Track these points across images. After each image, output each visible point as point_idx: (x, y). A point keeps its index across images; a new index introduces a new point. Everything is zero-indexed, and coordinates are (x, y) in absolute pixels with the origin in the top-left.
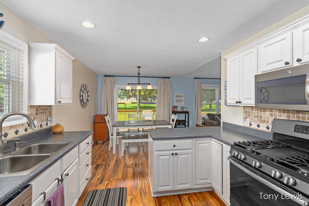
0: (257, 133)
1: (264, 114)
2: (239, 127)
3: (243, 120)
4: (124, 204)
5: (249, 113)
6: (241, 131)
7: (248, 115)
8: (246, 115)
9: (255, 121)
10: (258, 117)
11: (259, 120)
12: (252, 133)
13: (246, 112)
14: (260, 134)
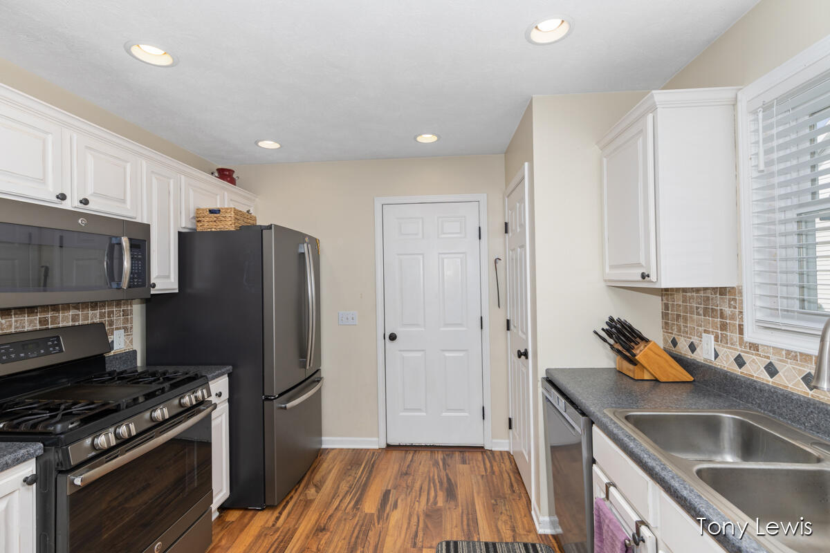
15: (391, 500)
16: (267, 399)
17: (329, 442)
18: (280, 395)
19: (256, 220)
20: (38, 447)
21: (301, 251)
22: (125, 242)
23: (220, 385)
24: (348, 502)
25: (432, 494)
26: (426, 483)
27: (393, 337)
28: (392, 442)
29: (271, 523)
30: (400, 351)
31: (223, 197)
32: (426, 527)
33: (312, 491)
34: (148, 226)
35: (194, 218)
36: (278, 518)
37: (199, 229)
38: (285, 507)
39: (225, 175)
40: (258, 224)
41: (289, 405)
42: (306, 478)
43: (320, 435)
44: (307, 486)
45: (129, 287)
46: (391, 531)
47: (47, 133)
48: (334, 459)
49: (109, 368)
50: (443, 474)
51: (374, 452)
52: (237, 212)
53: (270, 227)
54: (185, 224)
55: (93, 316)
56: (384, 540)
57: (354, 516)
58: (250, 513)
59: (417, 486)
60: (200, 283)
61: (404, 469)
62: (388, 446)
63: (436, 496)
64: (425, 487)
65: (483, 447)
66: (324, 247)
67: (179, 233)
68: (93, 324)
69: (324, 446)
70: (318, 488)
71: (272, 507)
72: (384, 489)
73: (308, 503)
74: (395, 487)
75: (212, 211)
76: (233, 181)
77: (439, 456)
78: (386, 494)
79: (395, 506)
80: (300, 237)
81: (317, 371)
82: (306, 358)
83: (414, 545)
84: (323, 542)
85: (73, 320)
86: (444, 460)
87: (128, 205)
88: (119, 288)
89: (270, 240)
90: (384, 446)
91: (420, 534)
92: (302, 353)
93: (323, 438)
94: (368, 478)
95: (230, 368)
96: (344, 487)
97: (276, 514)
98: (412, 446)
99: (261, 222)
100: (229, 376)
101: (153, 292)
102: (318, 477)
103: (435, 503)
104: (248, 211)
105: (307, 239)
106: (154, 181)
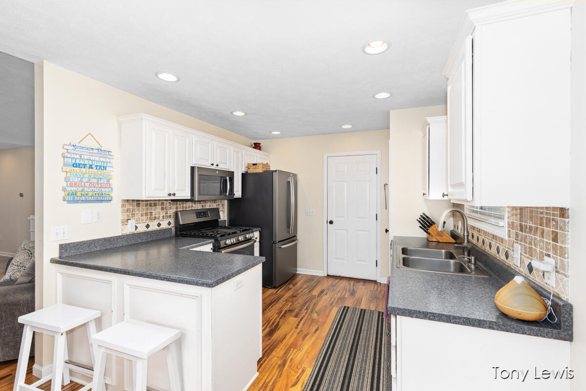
0: (149, 236)
1: (154, 209)
2: (118, 239)
3: (120, 224)
4: (311, 380)
5: (132, 212)
6: (123, 244)
7: (131, 215)
8: (128, 216)
9: (143, 220)
10: (146, 214)
11: (148, 218)
12: (142, 239)
13: (127, 211)
14: (154, 236)
15: (325, 292)
16: (274, 243)
17: (300, 271)
18: (279, 242)
19: (269, 167)
20: (213, 240)
21: (289, 180)
22: (228, 178)
23: (256, 235)
24: (306, 291)
25: (344, 293)
26: (343, 289)
27: (331, 222)
28: (330, 274)
29: (274, 292)
30: (336, 229)
31: (256, 157)
32: (337, 301)
33: (291, 286)
34: (233, 172)
35: (247, 167)
36: (277, 291)
37: (249, 172)
38: (280, 289)
39: (257, 146)
40: (271, 170)
41: (282, 247)
42: (289, 282)
43: (296, 267)
44: (289, 284)
45: (229, 195)
46: (322, 301)
47: (208, 144)
48: (302, 277)
49: (220, 224)
50: (351, 288)
51: (321, 277)
52: (263, 165)
53: (276, 171)
54: (244, 170)
55: (214, 206)
56: (318, 303)
57: (308, 295)
58: (267, 289)
59: (338, 290)
60: (249, 194)
61: (333, 284)
62: (328, 275)
63: (345, 294)
64: (342, 291)
65: (376, 281)
66: (299, 178)
67: (242, 174)
68: (214, 208)
69: (298, 272)
70: (294, 285)
71: (275, 288)
72: (323, 289)
73: (289, 289)
74: (328, 289)
75: (254, 165)
76: (260, 149)
77: (352, 283)
78: (322, 291)
79: (326, 294)
80: (288, 174)
81: (295, 236)
82: (290, 228)
83: (331, 305)
84: (294, 300)
85: (210, 206)
86: (354, 284)
87: (228, 165)
88: (226, 195)
89: (276, 177)
90: (326, 275)
91: (334, 303)
92: (288, 226)
93: (298, 269)
94: (316, 285)
95: (260, 229)
96: (305, 286)
97: (277, 290)
98: (339, 277)
99: (272, 169)
100: (260, 232)
101: (235, 197)
102: (294, 282)
103: (345, 295)
104: (267, 164)
105: (291, 175)
106: (235, 154)
